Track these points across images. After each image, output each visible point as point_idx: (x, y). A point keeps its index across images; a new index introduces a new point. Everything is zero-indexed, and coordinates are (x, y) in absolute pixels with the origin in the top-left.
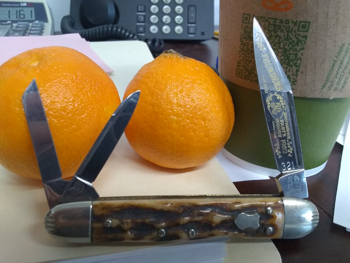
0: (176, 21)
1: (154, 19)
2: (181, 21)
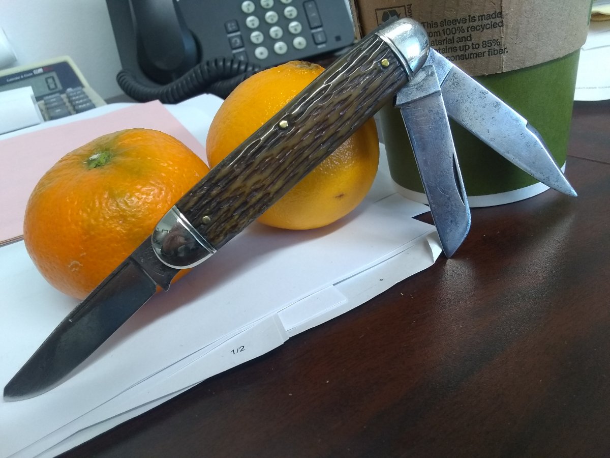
0: (292, 30)
1: (256, 37)
2: (299, 29)
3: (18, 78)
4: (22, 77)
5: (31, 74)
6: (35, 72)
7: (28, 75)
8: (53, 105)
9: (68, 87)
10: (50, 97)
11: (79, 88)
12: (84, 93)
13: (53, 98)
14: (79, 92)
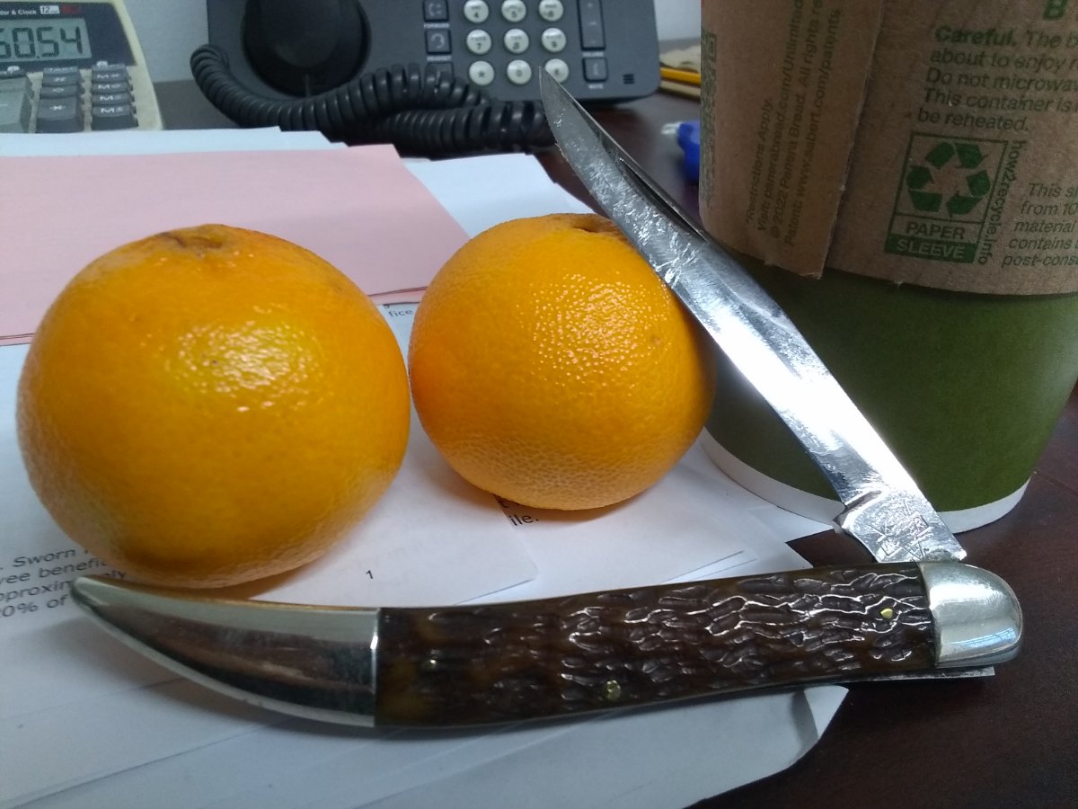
0: (548, 44)
1: (478, 39)
2: (561, 44)
3: (7, 13)
4: (14, 13)
5: (34, 12)
6: (43, 10)
7: (29, 12)
8: (55, 90)
9: (102, 59)
10: (58, 70)
11: (123, 65)
13: (61, 76)
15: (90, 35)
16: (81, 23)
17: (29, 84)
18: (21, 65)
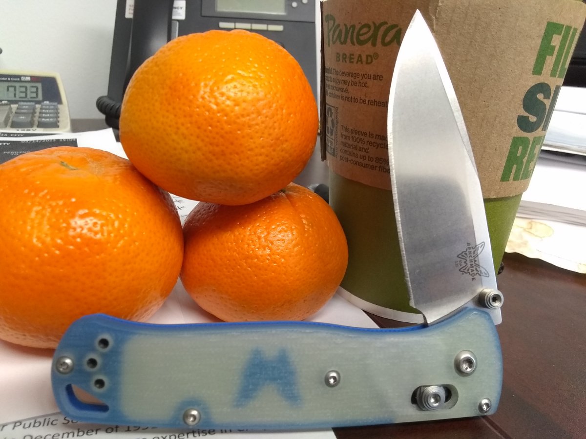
3: (5, 79)
4: (9, 79)
5: (19, 79)
6: (22, 79)
7: (15, 79)
8: (22, 111)
9: (46, 100)
10: (25, 103)
11: (55, 104)
12: (57, 109)
13: (26, 105)
14: (53, 107)
15: (43, 90)
16: (39, 85)
17: (11, 109)
18: (8, 101)
